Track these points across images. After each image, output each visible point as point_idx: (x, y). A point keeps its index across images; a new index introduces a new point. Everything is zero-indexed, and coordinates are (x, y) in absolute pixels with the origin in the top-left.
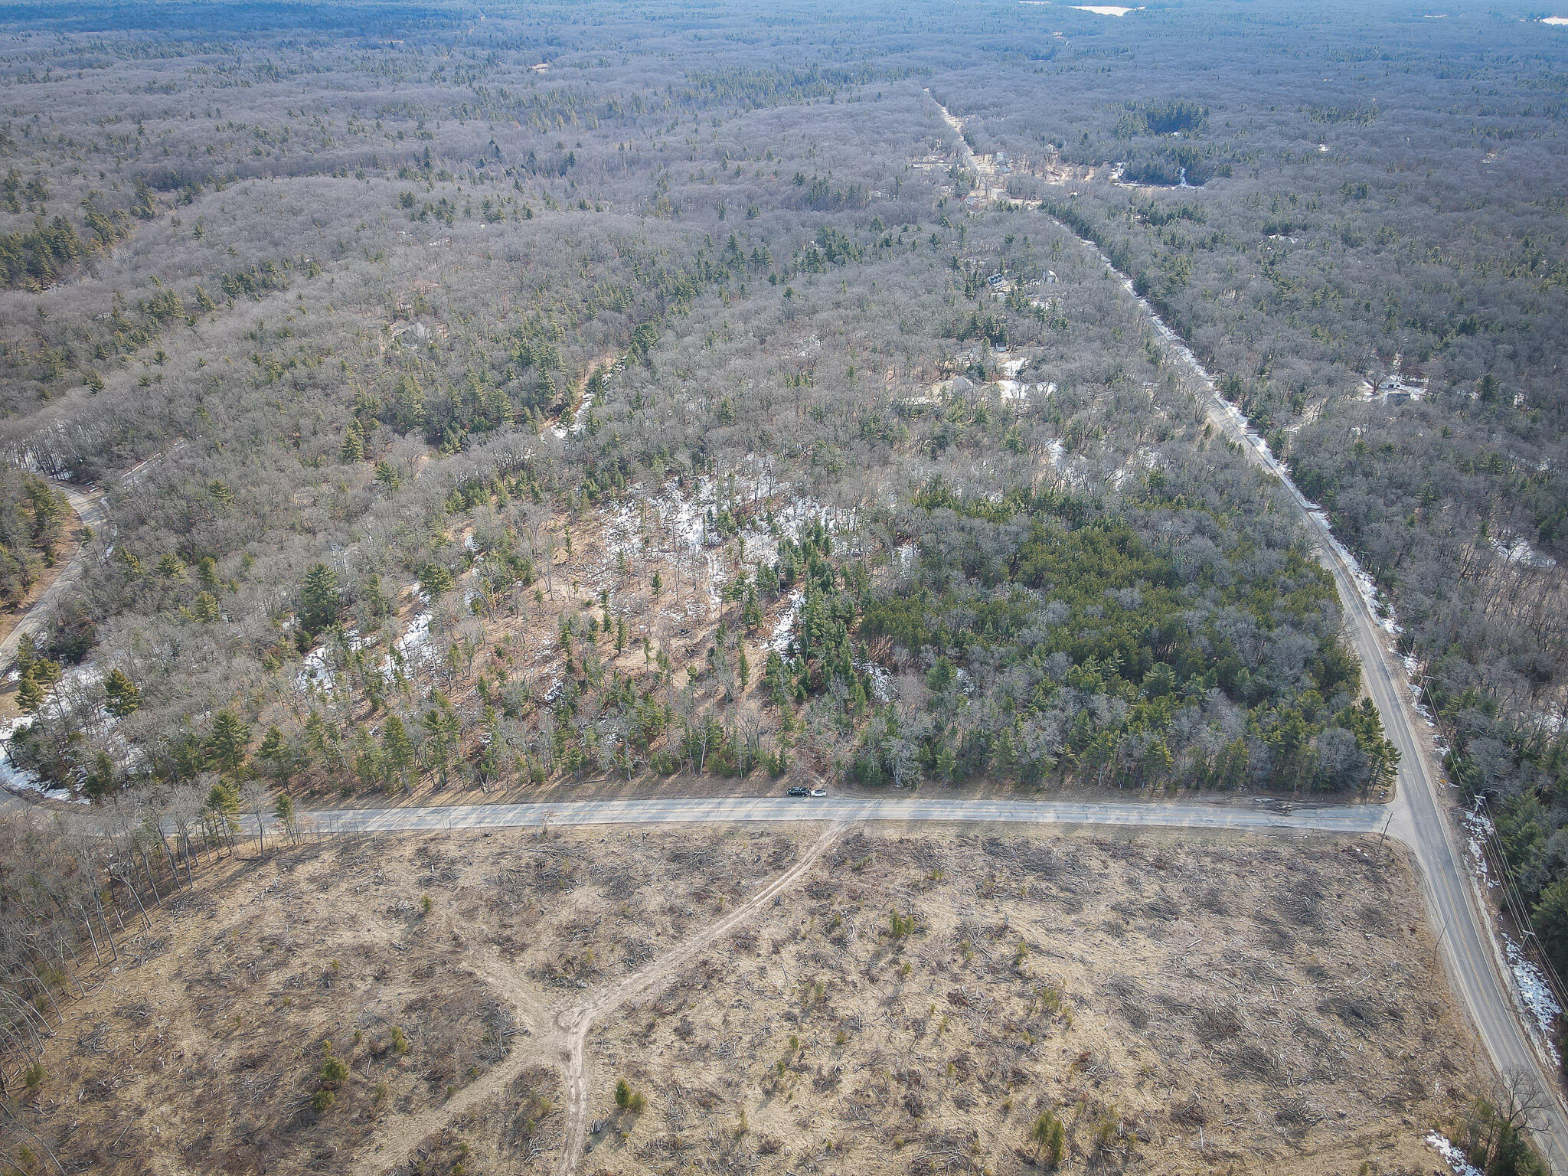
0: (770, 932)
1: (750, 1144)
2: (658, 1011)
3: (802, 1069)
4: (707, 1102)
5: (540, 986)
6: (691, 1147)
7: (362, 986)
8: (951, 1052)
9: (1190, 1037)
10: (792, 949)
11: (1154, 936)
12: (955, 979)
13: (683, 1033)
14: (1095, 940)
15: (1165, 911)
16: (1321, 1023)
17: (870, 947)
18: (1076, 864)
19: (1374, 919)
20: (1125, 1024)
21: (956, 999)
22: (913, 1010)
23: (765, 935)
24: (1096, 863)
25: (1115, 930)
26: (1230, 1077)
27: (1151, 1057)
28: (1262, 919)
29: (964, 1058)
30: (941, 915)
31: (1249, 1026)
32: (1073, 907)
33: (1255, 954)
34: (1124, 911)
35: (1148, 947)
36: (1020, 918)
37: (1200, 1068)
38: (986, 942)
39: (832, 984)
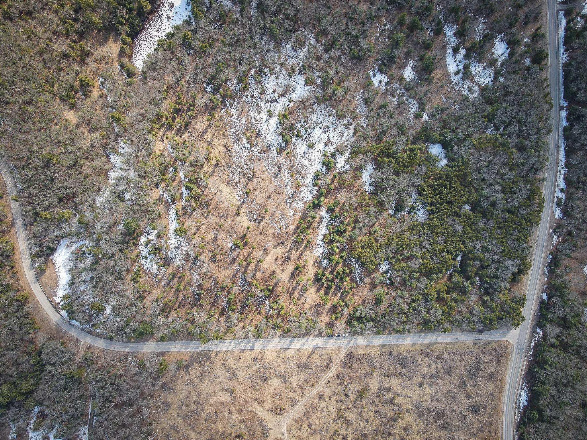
2: (302, 420)
7: (226, 415)
9: (432, 420)
10: (334, 398)
11: (431, 386)
12: (377, 406)
13: (310, 426)
14: (414, 389)
15: (435, 376)
16: (466, 413)
17: (355, 397)
18: (413, 361)
19: (491, 376)
20: (417, 417)
21: (376, 412)
22: (365, 416)
23: (327, 393)
24: (419, 360)
25: (420, 385)
26: (439, 430)
27: (422, 426)
28: (461, 377)
29: (377, 429)
30: (374, 384)
31: (448, 415)
32: (410, 378)
33: (455, 391)
34: (424, 377)
35: (428, 390)
36: (395, 383)
37: (433, 428)
38: (385, 393)
39: (345, 410)
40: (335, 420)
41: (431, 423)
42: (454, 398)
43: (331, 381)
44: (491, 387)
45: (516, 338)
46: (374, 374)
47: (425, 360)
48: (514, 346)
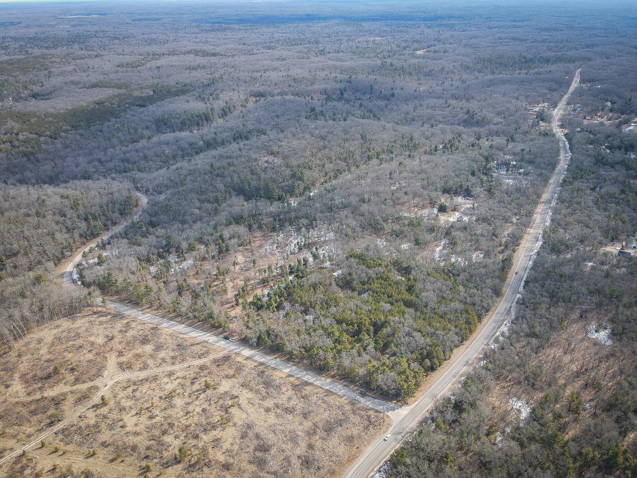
0: (179, 374)
1: (121, 424)
2: (135, 384)
3: (151, 411)
4: (122, 409)
5: (117, 366)
6: (108, 418)
7: (85, 351)
8: (188, 423)
9: (252, 447)
10: (180, 380)
11: (277, 416)
12: (210, 405)
13: (134, 391)
14: (258, 410)
15: (289, 411)
16: (294, 461)
17: (198, 388)
18: (279, 387)
19: (350, 439)
20: (239, 437)
21: (204, 410)
22: (191, 408)
23: (177, 374)
24: (285, 389)
25: (268, 410)
26: (250, 462)
27: (236, 447)
28: (315, 425)
29: (189, 426)
30: (225, 386)
31: (272, 452)
32: (263, 399)
33: (300, 433)
34: (277, 406)
35: (272, 418)
36: (245, 396)
37: (245, 456)
38: (228, 398)
39: (179, 393)
40: (161, 398)
41: (247, 450)
42: (294, 439)
43: (191, 367)
44: (341, 450)
45: (400, 418)
46: (233, 379)
47: (290, 393)
48: (394, 424)
